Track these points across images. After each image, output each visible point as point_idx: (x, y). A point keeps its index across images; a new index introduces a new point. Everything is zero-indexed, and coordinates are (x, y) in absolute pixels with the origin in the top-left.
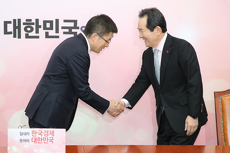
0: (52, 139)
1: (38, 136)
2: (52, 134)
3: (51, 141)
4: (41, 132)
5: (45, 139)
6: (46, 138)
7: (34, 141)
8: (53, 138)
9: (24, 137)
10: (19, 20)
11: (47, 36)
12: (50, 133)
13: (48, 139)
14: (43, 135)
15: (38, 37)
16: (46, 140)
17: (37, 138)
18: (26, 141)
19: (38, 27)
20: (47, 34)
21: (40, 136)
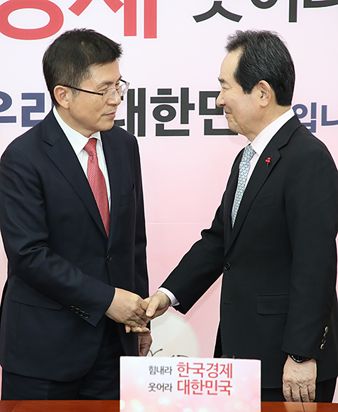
0: (227, 384)
1: (192, 376)
2: (226, 371)
3: (225, 390)
4: (199, 366)
5: (209, 384)
6: (211, 382)
7: (184, 388)
8: (229, 382)
9: (159, 379)
10: (142, 92)
11: (209, 129)
12: (223, 370)
13: (218, 385)
14: (206, 373)
15: (186, 133)
16: (211, 387)
17: (191, 381)
18: (163, 387)
19: (187, 107)
20: (208, 124)
21: (198, 377)
